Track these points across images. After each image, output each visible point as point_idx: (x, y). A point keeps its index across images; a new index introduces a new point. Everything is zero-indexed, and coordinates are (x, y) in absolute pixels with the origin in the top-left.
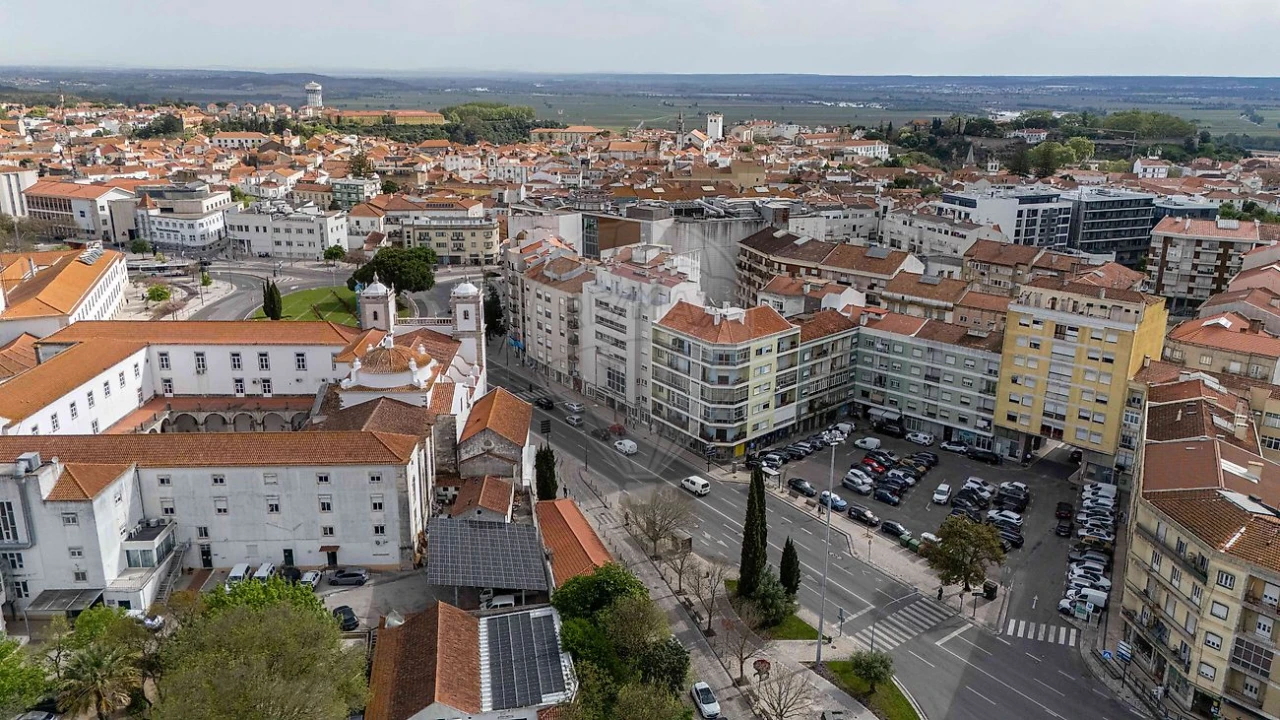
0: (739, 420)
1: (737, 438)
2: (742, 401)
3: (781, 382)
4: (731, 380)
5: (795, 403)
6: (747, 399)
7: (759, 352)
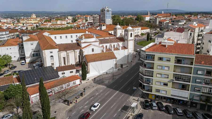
0: (147, 83)
1: (148, 91)
2: (150, 76)
3: (177, 77)
4: (147, 66)
5: (189, 92)
6: (153, 77)
7: (161, 59)
